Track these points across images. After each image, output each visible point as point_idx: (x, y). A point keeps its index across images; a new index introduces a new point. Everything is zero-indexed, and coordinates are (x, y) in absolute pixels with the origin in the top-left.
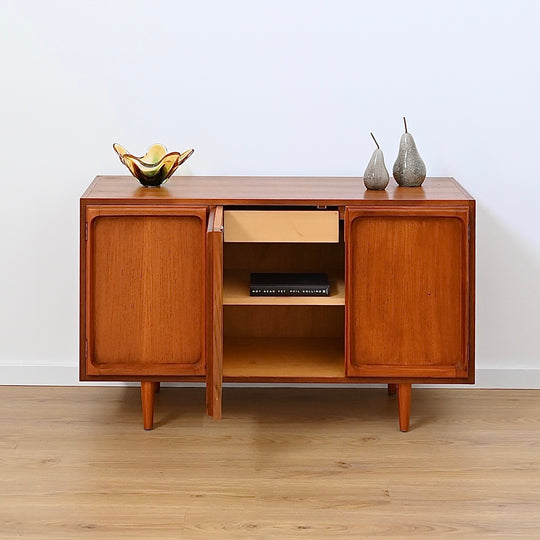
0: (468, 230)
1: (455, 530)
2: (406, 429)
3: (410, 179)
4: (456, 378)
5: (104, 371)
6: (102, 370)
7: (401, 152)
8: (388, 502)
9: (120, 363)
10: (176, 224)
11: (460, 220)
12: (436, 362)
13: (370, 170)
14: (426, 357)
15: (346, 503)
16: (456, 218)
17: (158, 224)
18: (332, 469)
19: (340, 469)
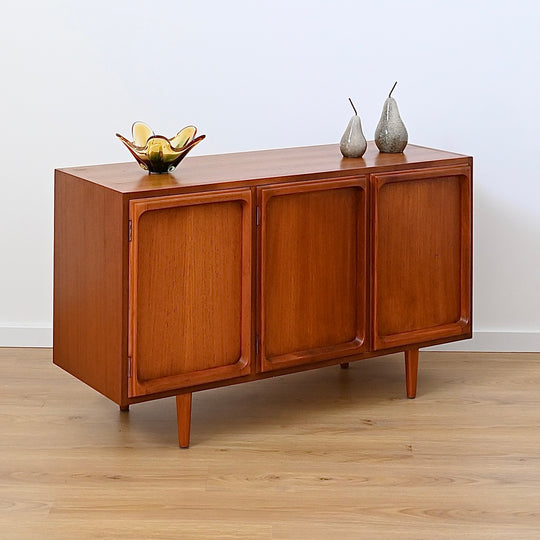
1: (474, 481)
2: (414, 395)
4: (462, 335)
8: (410, 456)
15: (370, 456)
18: (357, 426)
19: (365, 426)
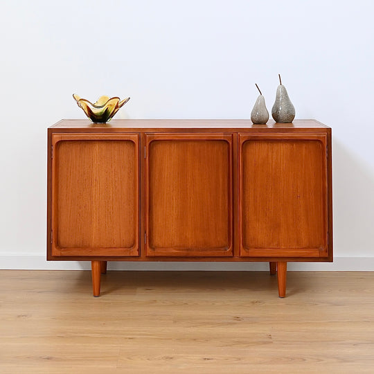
0: (326, 150)
2: (283, 296)
3: (284, 117)
4: (320, 258)
5: (64, 253)
6: (63, 253)
7: (278, 97)
9: (76, 247)
10: (116, 146)
11: (320, 142)
12: (304, 246)
13: (256, 109)
14: (298, 242)
15: (239, 342)
16: (317, 141)
17: (104, 146)
18: (229, 321)
19: (236, 321)
